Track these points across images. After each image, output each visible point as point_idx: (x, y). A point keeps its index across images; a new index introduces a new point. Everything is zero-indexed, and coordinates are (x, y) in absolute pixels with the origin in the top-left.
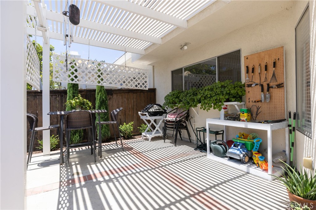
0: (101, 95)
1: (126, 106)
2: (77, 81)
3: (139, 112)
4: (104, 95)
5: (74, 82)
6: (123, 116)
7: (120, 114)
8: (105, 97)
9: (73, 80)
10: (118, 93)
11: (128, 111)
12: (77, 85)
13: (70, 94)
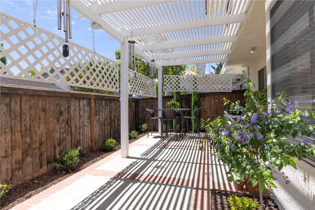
0: (194, 98)
1: (218, 106)
2: (180, 90)
3: (225, 112)
4: (197, 98)
5: (178, 91)
6: (215, 114)
7: (213, 113)
8: (198, 99)
9: (177, 89)
10: (210, 96)
11: (220, 110)
12: (179, 92)
13: (175, 98)
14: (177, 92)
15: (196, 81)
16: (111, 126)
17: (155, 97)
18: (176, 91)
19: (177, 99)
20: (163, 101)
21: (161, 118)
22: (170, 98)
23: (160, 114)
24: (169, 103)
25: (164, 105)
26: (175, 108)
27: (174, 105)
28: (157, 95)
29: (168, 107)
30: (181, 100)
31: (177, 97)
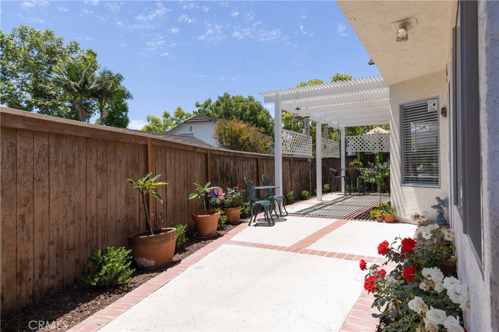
0: (380, 157)
2: (364, 150)
12: (363, 152)
13: (359, 158)
14: (361, 153)
15: (382, 139)
16: (300, 182)
17: (339, 157)
18: (360, 151)
19: (361, 159)
20: (346, 161)
21: (344, 177)
22: (353, 158)
23: (343, 173)
24: (352, 163)
25: (347, 165)
26: (358, 167)
27: (357, 164)
28: (340, 155)
29: (351, 167)
30: (365, 160)
31: (361, 157)
